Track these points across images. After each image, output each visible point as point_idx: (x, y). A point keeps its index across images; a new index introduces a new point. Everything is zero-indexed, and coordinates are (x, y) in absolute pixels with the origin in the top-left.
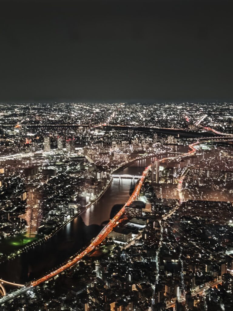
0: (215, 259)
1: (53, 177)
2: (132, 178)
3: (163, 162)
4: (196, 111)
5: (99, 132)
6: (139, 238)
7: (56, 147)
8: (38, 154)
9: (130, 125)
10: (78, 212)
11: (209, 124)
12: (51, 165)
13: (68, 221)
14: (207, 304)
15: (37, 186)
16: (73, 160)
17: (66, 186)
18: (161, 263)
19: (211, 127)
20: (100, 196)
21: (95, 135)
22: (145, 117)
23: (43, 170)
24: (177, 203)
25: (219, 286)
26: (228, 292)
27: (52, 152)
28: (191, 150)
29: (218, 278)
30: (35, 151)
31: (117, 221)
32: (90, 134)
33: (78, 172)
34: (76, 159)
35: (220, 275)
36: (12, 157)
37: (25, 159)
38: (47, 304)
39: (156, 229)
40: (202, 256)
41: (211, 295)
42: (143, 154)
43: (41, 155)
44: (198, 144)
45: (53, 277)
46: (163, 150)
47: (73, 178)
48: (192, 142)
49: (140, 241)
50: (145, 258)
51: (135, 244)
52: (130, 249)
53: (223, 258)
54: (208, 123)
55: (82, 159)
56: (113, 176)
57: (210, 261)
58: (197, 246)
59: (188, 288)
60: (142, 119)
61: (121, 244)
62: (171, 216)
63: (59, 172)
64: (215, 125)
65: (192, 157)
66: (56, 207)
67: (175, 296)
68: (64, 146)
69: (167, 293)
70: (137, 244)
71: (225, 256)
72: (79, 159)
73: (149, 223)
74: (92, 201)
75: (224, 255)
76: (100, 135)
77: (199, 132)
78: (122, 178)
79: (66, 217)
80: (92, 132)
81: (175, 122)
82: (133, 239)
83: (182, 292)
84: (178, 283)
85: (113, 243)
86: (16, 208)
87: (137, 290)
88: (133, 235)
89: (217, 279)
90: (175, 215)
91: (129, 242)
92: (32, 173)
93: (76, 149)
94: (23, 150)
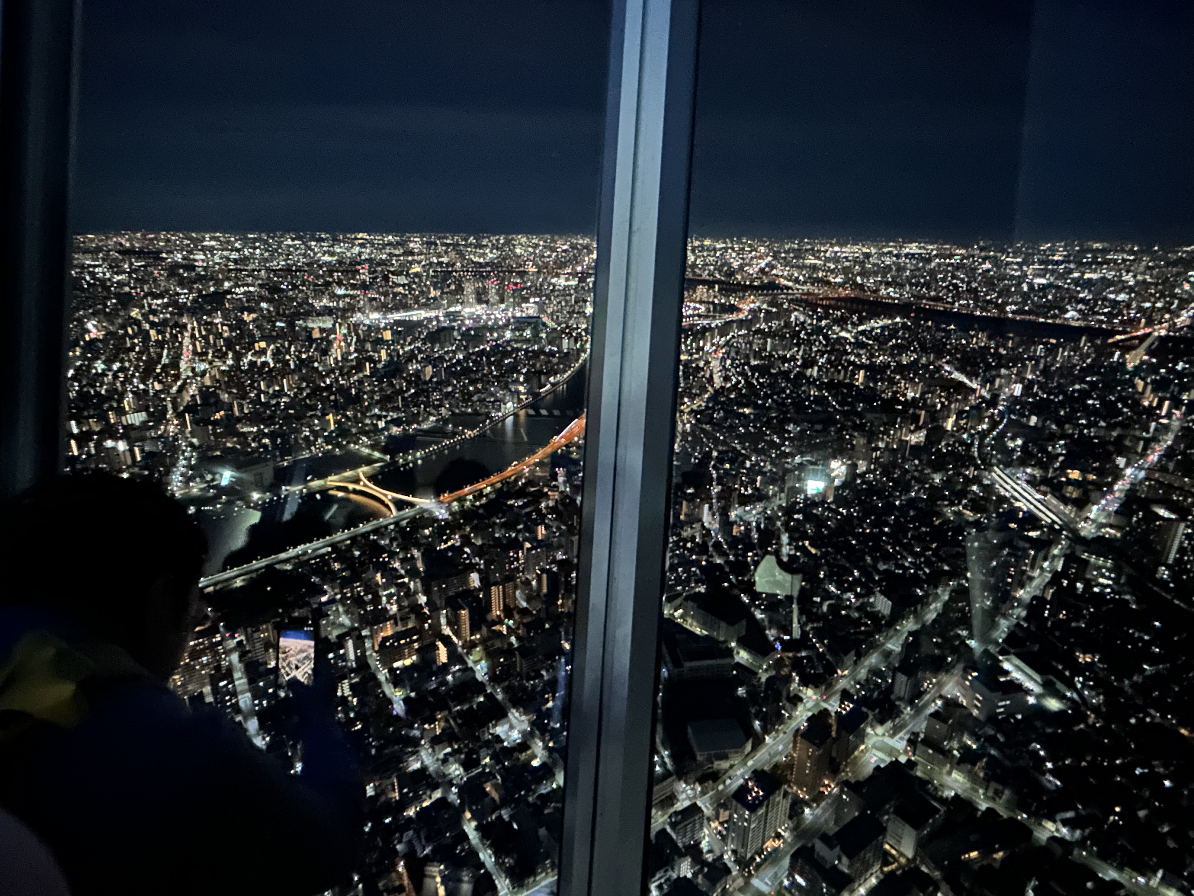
0: (775, 470)
1: (482, 347)
4: (750, 252)
5: (567, 280)
7: (487, 302)
8: (453, 312)
11: (775, 272)
13: (509, 412)
15: (450, 359)
16: (518, 322)
19: (777, 276)
21: (559, 285)
24: (709, 388)
25: (780, 507)
27: (478, 310)
29: (778, 497)
30: (448, 308)
32: (550, 284)
33: (527, 341)
35: (782, 491)
36: (406, 316)
37: (430, 320)
40: (751, 465)
41: (766, 519)
44: (753, 301)
47: (518, 350)
54: (773, 269)
55: (534, 320)
57: (766, 472)
58: (744, 452)
59: (724, 510)
62: (698, 406)
64: (786, 273)
65: (741, 321)
66: (486, 389)
68: (502, 301)
69: (686, 515)
72: (529, 320)
77: (756, 283)
79: (505, 405)
80: (554, 280)
81: (712, 268)
83: (713, 515)
89: (776, 498)
93: (523, 305)
94: (426, 306)
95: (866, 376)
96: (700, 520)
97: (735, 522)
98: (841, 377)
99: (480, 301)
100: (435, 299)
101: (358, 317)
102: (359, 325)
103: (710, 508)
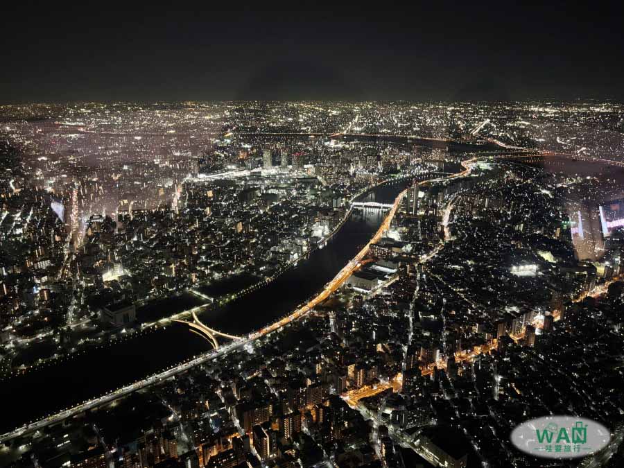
1: (275, 203)
2: (380, 208)
3: (424, 186)
4: (473, 114)
5: (336, 143)
6: (387, 285)
7: (279, 163)
8: (255, 173)
9: (380, 133)
10: (308, 249)
11: (492, 133)
12: (272, 188)
13: (295, 260)
14: (476, 373)
15: (255, 214)
16: (301, 182)
18: (416, 319)
20: (337, 230)
21: (330, 148)
22: (401, 122)
23: (263, 194)
24: (441, 242)
25: (493, 351)
26: (505, 359)
27: (273, 171)
28: (464, 169)
29: (492, 342)
31: (359, 263)
32: (324, 147)
34: (306, 180)
36: (222, 176)
37: (240, 179)
38: (269, 363)
39: (411, 274)
40: (472, 312)
41: (482, 362)
42: (397, 174)
43: (260, 174)
44: (475, 161)
45: (276, 329)
46: (424, 170)
48: (466, 158)
49: (389, 289)
50: (395, 311)
51: (381, 293)
52: (375, 299)
53: (502, 317)
54: (490, 131)
55: (312, 180)
56: (355, 203)
57: (483, 319)
58: (466, 300)
59: (451, 352)
60: (397, 124)
61: (363, 293)
62: (432, 258)
63: (283, 197)
64: (500, 134)
65: (465, 179)
67: (433, 361)
68: (290, 163)
69: (423, 357)
70: (385, 293)
71: (504, 314)
72: (309, 180)
73: (401, 267)
74: (326, 237)
75: (502, 312)
76: (337, 148)
77: (477, 144)
78: (366, 206)
79: (293, 255)
80: (326, 144)
82: (379, 286)
83: (443, 357)
84: (438, 345)
85: (352, 291)
86: (228, 241)
87: (383, 351)
88: (380, 282)
90: (437, 258)
91: (374, 291)
92: (249, 198)
93: (305, 166)
97: (459, 363)
99: (274, 163)
102: (190, 184)
103: (441, 351)
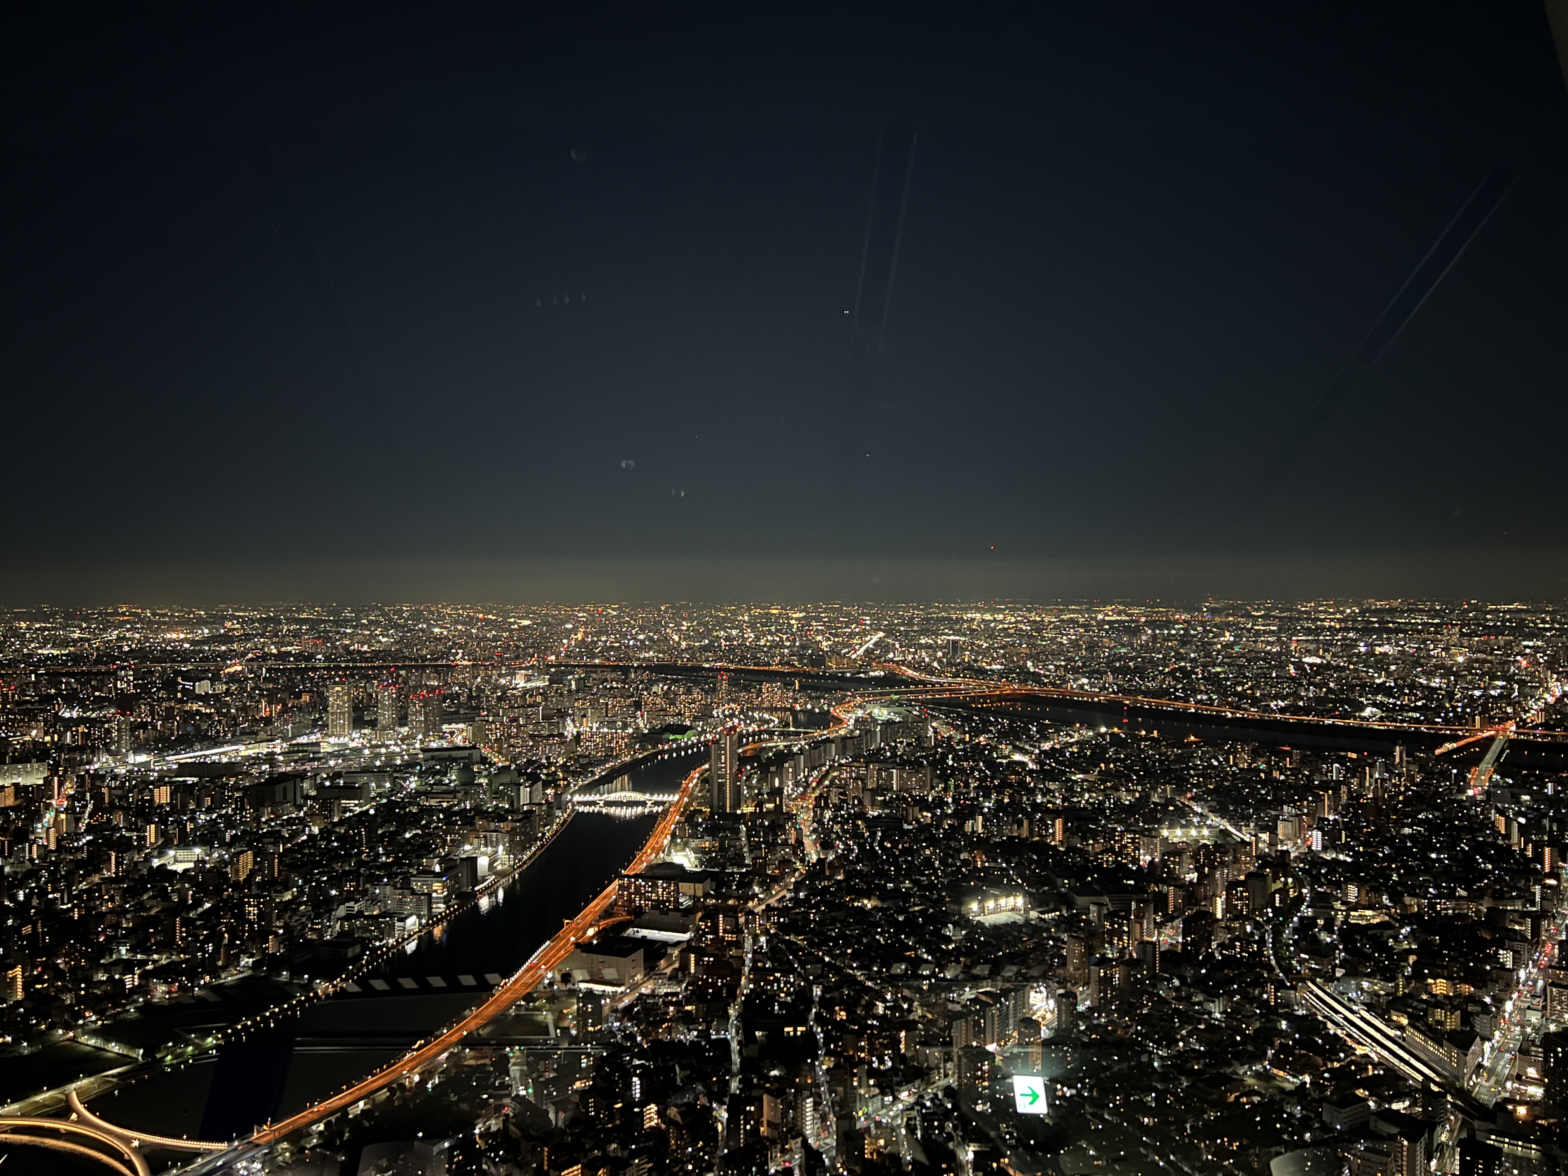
0: (930, 1016)
1: (359, 809)
2: (643, 804)
3: (748, 754)
4: (848, 624)
5: (529, 680)
6: (668, 971)
7: (373, 724)
8: (303, 745)
9: (638, 660)
10: (448, 908)
11: (891, 655)
13: (410, 936)
15: (293, 837)
16: (433, 758)
17: (405, 832)
18: (747, 1040)
19: (897, 662)
20: (530, 858)
21: (514, 689)
22: (688, 638)
23: (322, 789)
24: (798, 865)
25: (949, 1091)
27: (355, 739)
28: (839, 721)
29: (942, 1071)
30: (293, 738)
31: (591, 926)
32: (496, 687)
33: (453, 792)
34: (446, 754)
35: (948, 1058)
37: (256, 760)
39: (729, 937)
40: (886, 1008)
41: (924, 1118)
42: (683, 734)
43: (315, 749)
44: (860, 706)
45: (344, 1109)
46: (747, 725)
47: (430, 811)
48: (840, 702)
49: (674, 977)
50: (691, 1027)
51: (653, 991)
52: (636, 1006)
54: (887, 652)
55: (465, 753)
56: (577, 798)
57: (915, 1022)
58: (869, 984)
60: (678, 643)
61: (604, 994)
62: (779, 901)
63: (380, 795)
65: (843, 740)
66: (365, 893)
67: (797, 1131)
68: (403, 721)
69: (770, 1123)
70: (663, 990)
72: (454, 754)
74: (501, 874)
75: (958, 1003)
76: (533, 689)
77: (862, 675)
78: (608, 803)
79: (404, 921)
80: (504, 681)
81: (786, 651)
83: (824, 1118)
85: (574, 991)
86: (208, 906)
87: (663, 1126)
89: (939, 1073)
90: (791, 900)
91: (635, 986)
92: (279, 797)
93: (445, 727)
94: (250, 735)
95: (1065, 830)
96: (800, 1134)
97: (868, 1130)
98: (1025, 833)
99: (358, 723)
100: (268, 721)
101: (102, 762)
102: (103, 778)
103: (816, 1104)
